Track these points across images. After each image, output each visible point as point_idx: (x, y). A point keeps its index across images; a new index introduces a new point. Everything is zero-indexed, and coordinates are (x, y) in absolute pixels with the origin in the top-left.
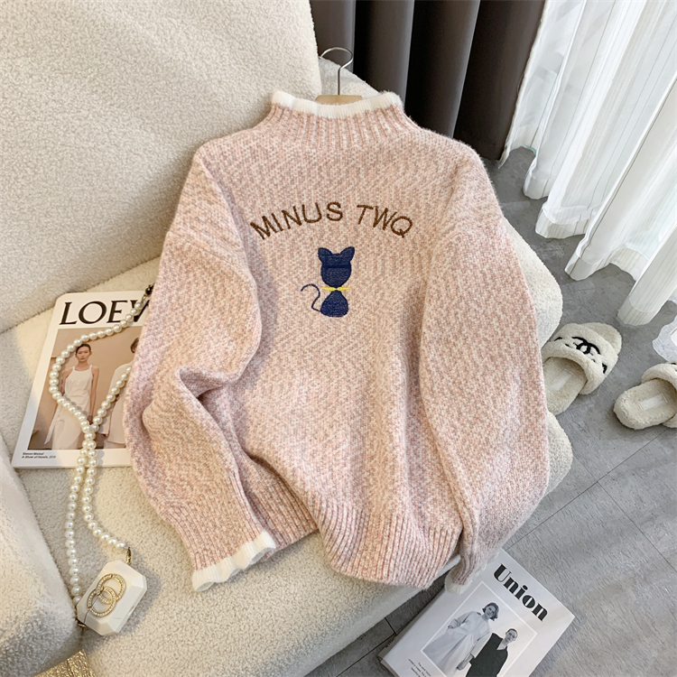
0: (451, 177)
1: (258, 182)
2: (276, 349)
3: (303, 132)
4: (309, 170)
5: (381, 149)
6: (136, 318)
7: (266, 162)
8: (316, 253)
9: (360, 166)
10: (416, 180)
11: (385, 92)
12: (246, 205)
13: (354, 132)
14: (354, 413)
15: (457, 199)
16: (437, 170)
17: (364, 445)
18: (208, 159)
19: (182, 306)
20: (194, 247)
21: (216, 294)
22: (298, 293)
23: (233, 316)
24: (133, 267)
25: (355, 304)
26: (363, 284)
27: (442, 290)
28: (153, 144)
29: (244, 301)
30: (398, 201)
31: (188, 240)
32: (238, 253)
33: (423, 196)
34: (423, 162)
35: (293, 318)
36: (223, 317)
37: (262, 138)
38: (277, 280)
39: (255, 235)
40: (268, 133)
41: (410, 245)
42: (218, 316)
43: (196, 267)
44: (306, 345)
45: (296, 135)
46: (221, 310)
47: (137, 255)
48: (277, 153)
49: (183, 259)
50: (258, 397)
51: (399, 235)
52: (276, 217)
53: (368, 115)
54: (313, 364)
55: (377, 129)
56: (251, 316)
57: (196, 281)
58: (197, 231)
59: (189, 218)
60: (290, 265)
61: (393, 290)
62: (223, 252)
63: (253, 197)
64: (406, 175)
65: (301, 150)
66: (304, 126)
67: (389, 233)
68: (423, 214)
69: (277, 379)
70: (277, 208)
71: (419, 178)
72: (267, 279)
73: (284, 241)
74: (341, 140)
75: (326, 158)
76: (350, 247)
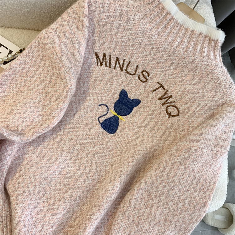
0: (218, 106)
1: (113, 33)
2: (64, 132)
3: (158, 20)
4: (146, 45)
5: (193, 62)
6: (5, 63)
7: (125, 25)
8: (120, 91)
9: (175, 62)
10: (198, 93)
11: (220, 29)
12: (99, 41)
13: (186, 41)
14: (78, 198)
15: (212, 126)
16: (214, 97)
17: (71, 217)
18: (92, 1)
19: (27, 77)
20: (52, 50)
21: (50, 82)
22: (96, 106)
23: (50, 102)
24: (26, 29)
25: (120, 131)
26: (132, 124)
27: (167, 169)
29: (61, 98)
30: (180, 97)
31: (51, 43)
32: (76, 67)
33: (195, 106)
34: (210, 86)
35: (85, 118)
36: (45, 99)
37: (132, 9)
38: (90, 91)
39: (94, 60)
40: (138, 8)
41: (169, 124)
42: (43, 96)
43: (48, 60)
44: (81, 140)
45: (153, 20)
46: (47, 94)
47: (30, 25)
48: (135, 23)
49: (43, 51)
50: (35, 155)
51: (168, 114)
52: (111, 58)
53: (201, 36)
54: (77, 153)
55: (199, 48)
56: (60, 109)
57: (43, 68)
58: (60, 40)
59: (60, 30)
60: (103, 88)
61: (144, 140)
62: (67, 63)
63: (105, 39)
64: (196, 86)
65: (149, 31)
66: (161, 17)
67: (164, 109)
68: (189, 116)
69: (52, 151)
70: (115, 54)
71: (201, 94)
72: (85, 88)
73: (107, 74)
74: (175, 40)
75: (160, 45)
76: (139, 100)
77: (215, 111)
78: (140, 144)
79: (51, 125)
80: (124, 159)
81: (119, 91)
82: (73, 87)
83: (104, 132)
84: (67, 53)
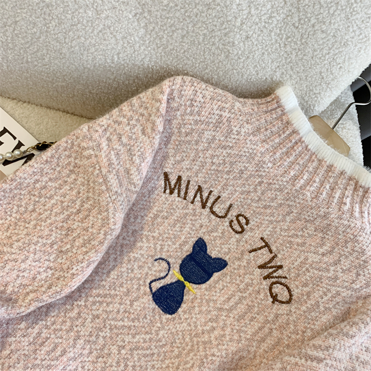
0: (358, 298)
1: (200, 148)
2: (85, 301)
3: (277, 141)
4: (251, 176)
5: (325, 216)
6: (6, 163)
7: (222, 139)
8: (195, 239)
9: (295, 211)
10: (328, 270)
12: (174, 156)
13: (317, 180)
15: (347, 335)
16: (353, 282)
18: (176, 94)
19: (40, 197)
20: (94, 160)
21: (79, 211)
22: (151, 260)
23: (72, 246)
24: (54, 109)
25: (185, 312)
26: (208, 301)
28: (137, 39)
29: (93, 243)
30: (297, 272)
31: (95, 148)
32: (129, 193)
33: (321, 293)
34: (348, 262)
35: (127, 280)
36: (64, 240)
37: (238, 116)
38: (144, 233)
39: (160, 183)
40: (247, 116)
41: (272, 316)
42: (61, 234)
43: (82, 175)
44: (113, 319)
45: (269, 138)
46: (69, 231)
47: (62, 105)
48: (238, 139)
49: (78, 158)
50: (27, 340)
51: (272, 297)
52: (190, 186)
53: (342, 176)
54: (102, 344)
55: (338, 196)
56: (86, 262)
57: (72, 186)
58: (110, 146)
59: (113, 129)
60: (166, 231)
61: (224, 336)
62: (115, 185)
63: (185, 155)
64: (325, 257)
65: (260, 155)
66: (283, 136)
67: (265, 287)
68: (307, 307)
69: (58, 335)
70: (196, 180)
71: (332, 272)
72: (137, 226)
73: (179, 209)
74: (301, 176)
75: (273, 180)
76: (225, 261)
77: (352, 307)
78: (217, 342)
79: (66, 290)
80: (184, 367)
81: (193, 239)
82: (117, 227)
83: (157, 310)
84: (118, 169)
